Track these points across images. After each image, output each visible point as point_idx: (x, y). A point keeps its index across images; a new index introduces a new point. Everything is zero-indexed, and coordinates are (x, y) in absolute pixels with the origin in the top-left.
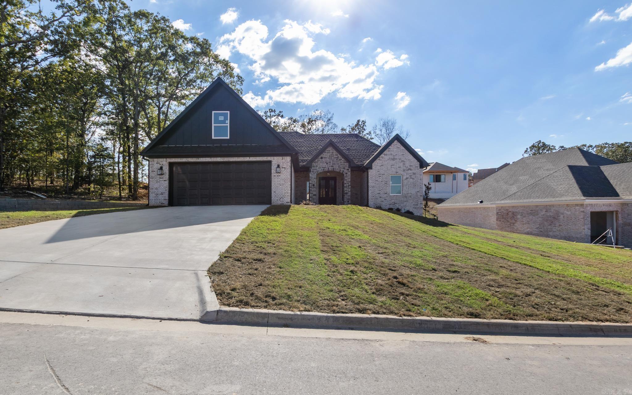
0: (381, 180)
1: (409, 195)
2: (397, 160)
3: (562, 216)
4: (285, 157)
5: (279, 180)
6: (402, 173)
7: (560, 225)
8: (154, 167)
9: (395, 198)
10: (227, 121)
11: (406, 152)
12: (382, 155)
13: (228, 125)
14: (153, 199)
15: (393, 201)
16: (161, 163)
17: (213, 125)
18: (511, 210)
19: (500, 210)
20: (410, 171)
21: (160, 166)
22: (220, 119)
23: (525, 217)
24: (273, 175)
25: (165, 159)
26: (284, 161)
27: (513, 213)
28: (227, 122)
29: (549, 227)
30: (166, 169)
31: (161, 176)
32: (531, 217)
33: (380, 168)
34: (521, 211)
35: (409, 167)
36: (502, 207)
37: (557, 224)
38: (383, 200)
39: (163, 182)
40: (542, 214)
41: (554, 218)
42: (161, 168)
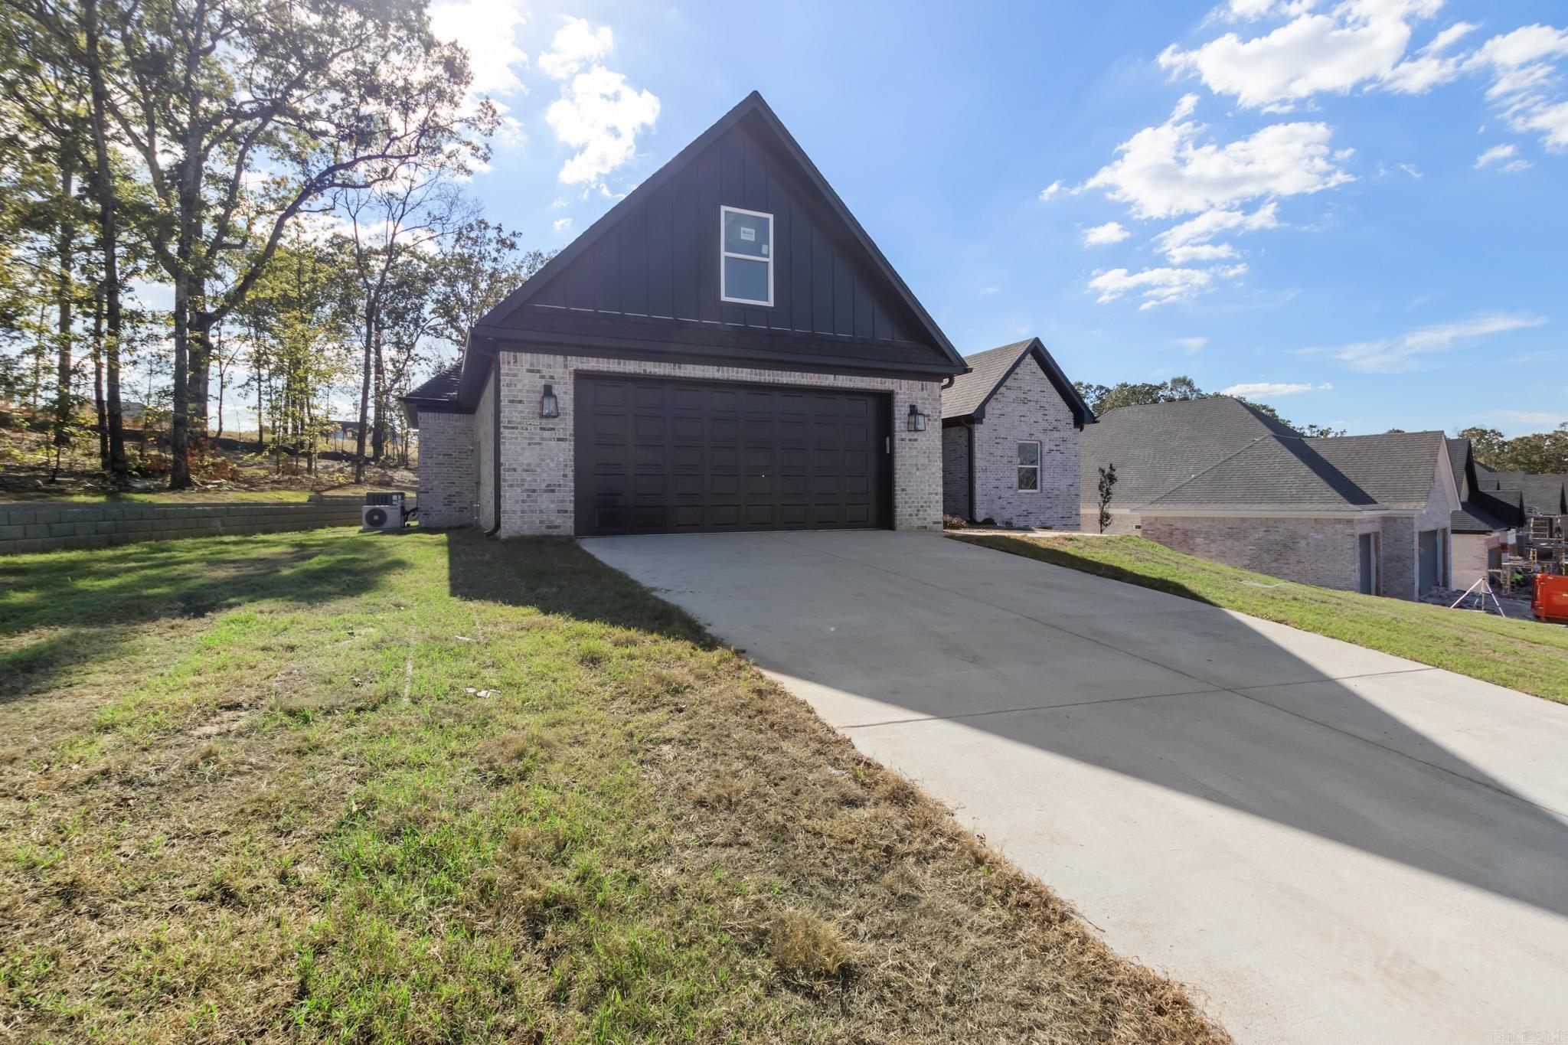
0: (999, 453)
1: (1056, 492)
2: (1032, 403)
3: (1303, 543)
4: (929, 384)
5: (914, 453)
6: (1042, 437)
7: (1299, 562)
8: (519, 386)
9: (1028, 500)
10: (764, 247)
11: (1049, 384)
12: (1002, 389)
13: (771, 260)
14: (518, 507)
15: (1024, 507)
16: (545, 372)
17: (723, 254)
18: (1179, 525)
19: (1150, 524)
20: (1056, 434)
21: (543, 382)
22: (743, 237)
23: (1213, 541)
24: (898, 436)
25: (560, 359)
26: (925, 394)
27: (1185, 533)
28: (764, 251)
29: (1274, 565)
30: (566, 394)
31: (550, 423)
32: (1229, 543)
33: (997, 422)
34: (1204, 530)
35: (1055, 423)
36: (1156, 518)
37: (1293, 559)
38: (1005, 503)
39: (553, 443)
40: (1257, 536)
41: (1285, 546)
42: (548, 392)
